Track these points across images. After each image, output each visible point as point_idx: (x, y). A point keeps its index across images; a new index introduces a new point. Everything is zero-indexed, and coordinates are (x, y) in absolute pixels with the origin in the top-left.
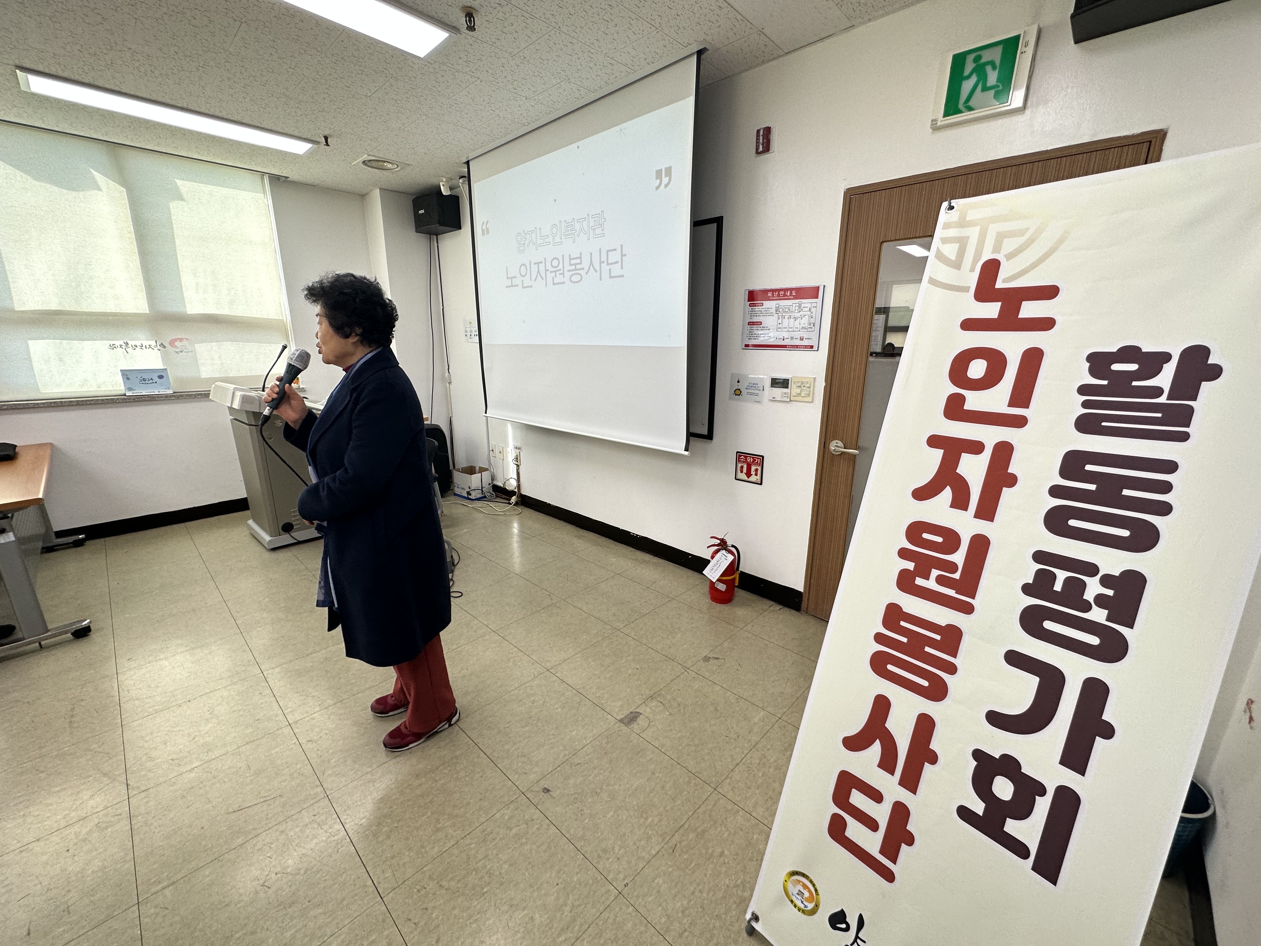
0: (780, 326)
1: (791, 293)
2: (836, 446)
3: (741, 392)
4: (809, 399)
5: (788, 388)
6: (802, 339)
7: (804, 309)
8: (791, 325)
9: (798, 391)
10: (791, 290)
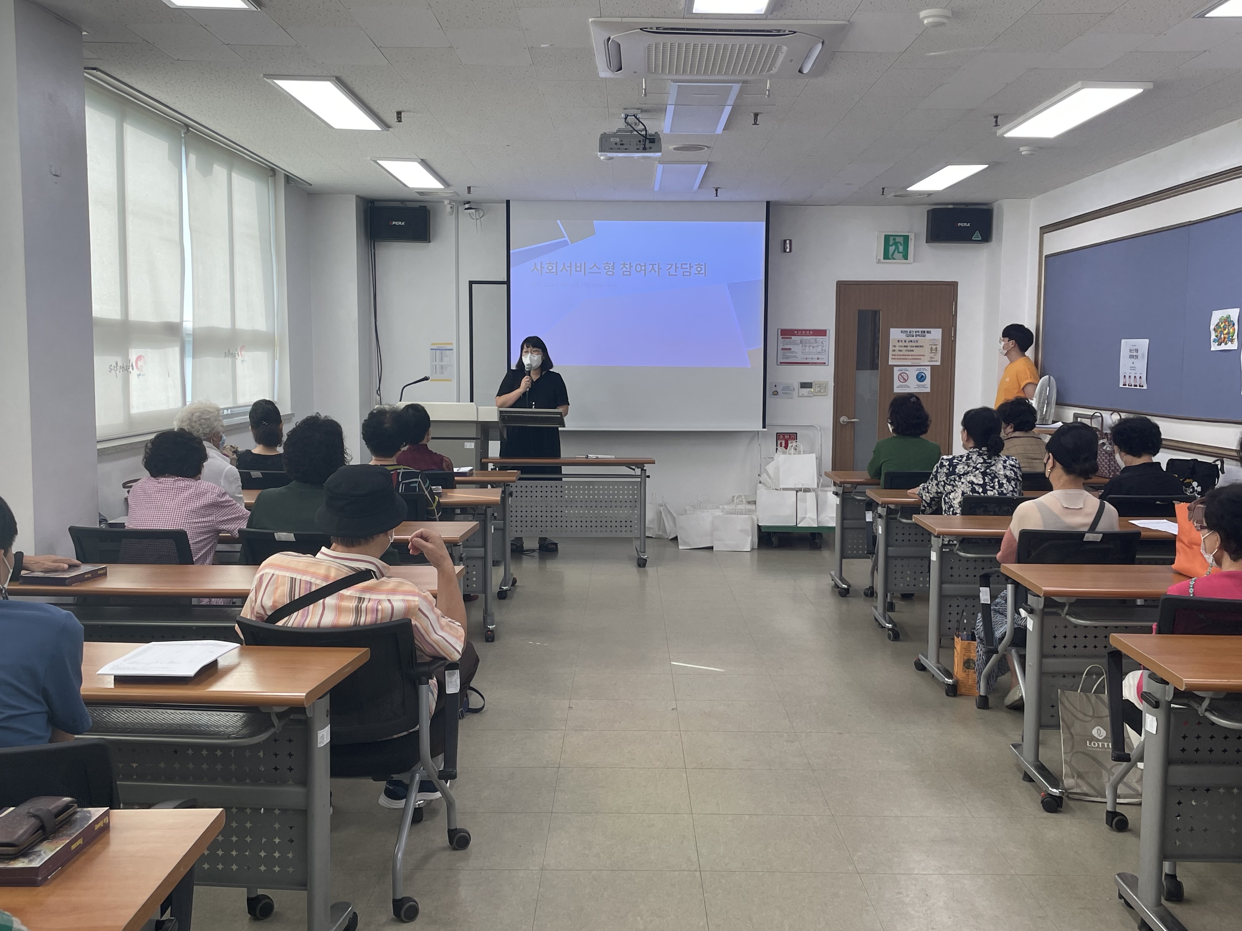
0: (803, 351)
1: (809, 332)
2: (843, 419)
3: (778, 393)
4: (826, 394)
5: (811, 387)
6: (818, 359)
7: (819, 342)
8: (811, 351)
9: (818, 389)
10: (810, 330)
